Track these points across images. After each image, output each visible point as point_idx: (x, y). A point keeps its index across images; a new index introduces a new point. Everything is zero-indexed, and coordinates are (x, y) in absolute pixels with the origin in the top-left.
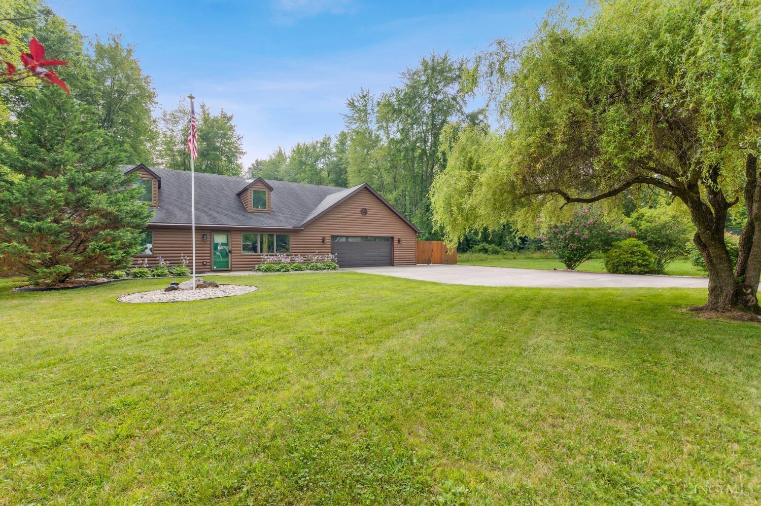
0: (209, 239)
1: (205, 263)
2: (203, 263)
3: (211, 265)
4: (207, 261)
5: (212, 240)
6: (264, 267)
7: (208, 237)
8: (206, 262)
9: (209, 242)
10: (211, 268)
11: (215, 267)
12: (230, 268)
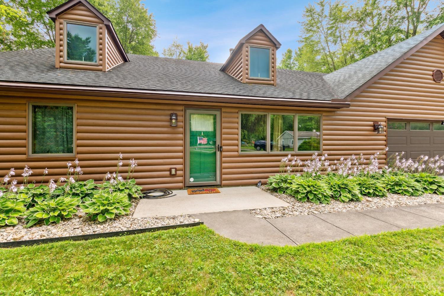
0: (181, 124)
1: (173, 172)
2: (170, 170)
3: (184, 176)
4: (178, 167)
5: (186, 123)
6: (297, 180)
7: (180, 118)
8: (176, 170)
9: (181, 130)
10: (184, 182)
11: (192, 180)
12: (218, 182)
